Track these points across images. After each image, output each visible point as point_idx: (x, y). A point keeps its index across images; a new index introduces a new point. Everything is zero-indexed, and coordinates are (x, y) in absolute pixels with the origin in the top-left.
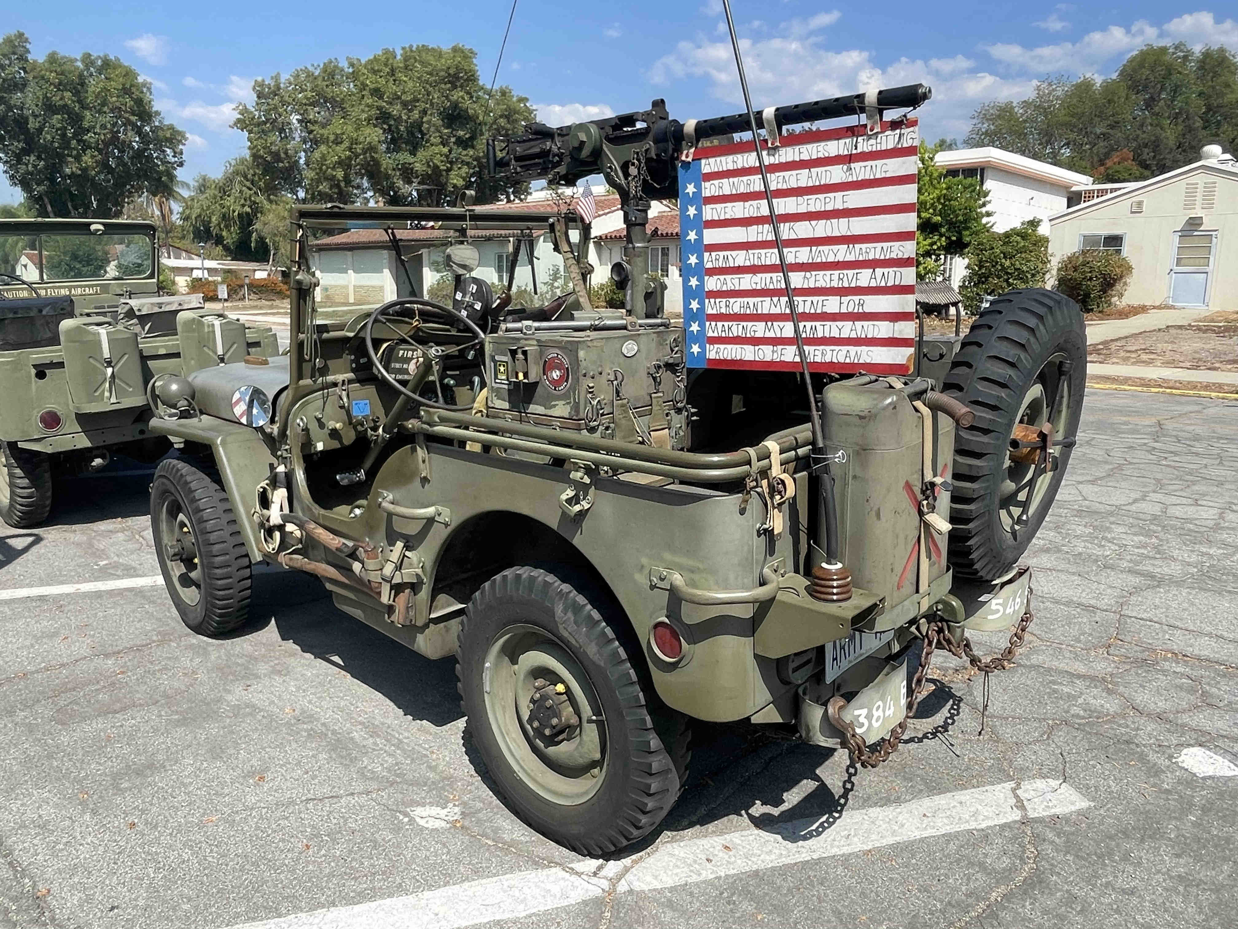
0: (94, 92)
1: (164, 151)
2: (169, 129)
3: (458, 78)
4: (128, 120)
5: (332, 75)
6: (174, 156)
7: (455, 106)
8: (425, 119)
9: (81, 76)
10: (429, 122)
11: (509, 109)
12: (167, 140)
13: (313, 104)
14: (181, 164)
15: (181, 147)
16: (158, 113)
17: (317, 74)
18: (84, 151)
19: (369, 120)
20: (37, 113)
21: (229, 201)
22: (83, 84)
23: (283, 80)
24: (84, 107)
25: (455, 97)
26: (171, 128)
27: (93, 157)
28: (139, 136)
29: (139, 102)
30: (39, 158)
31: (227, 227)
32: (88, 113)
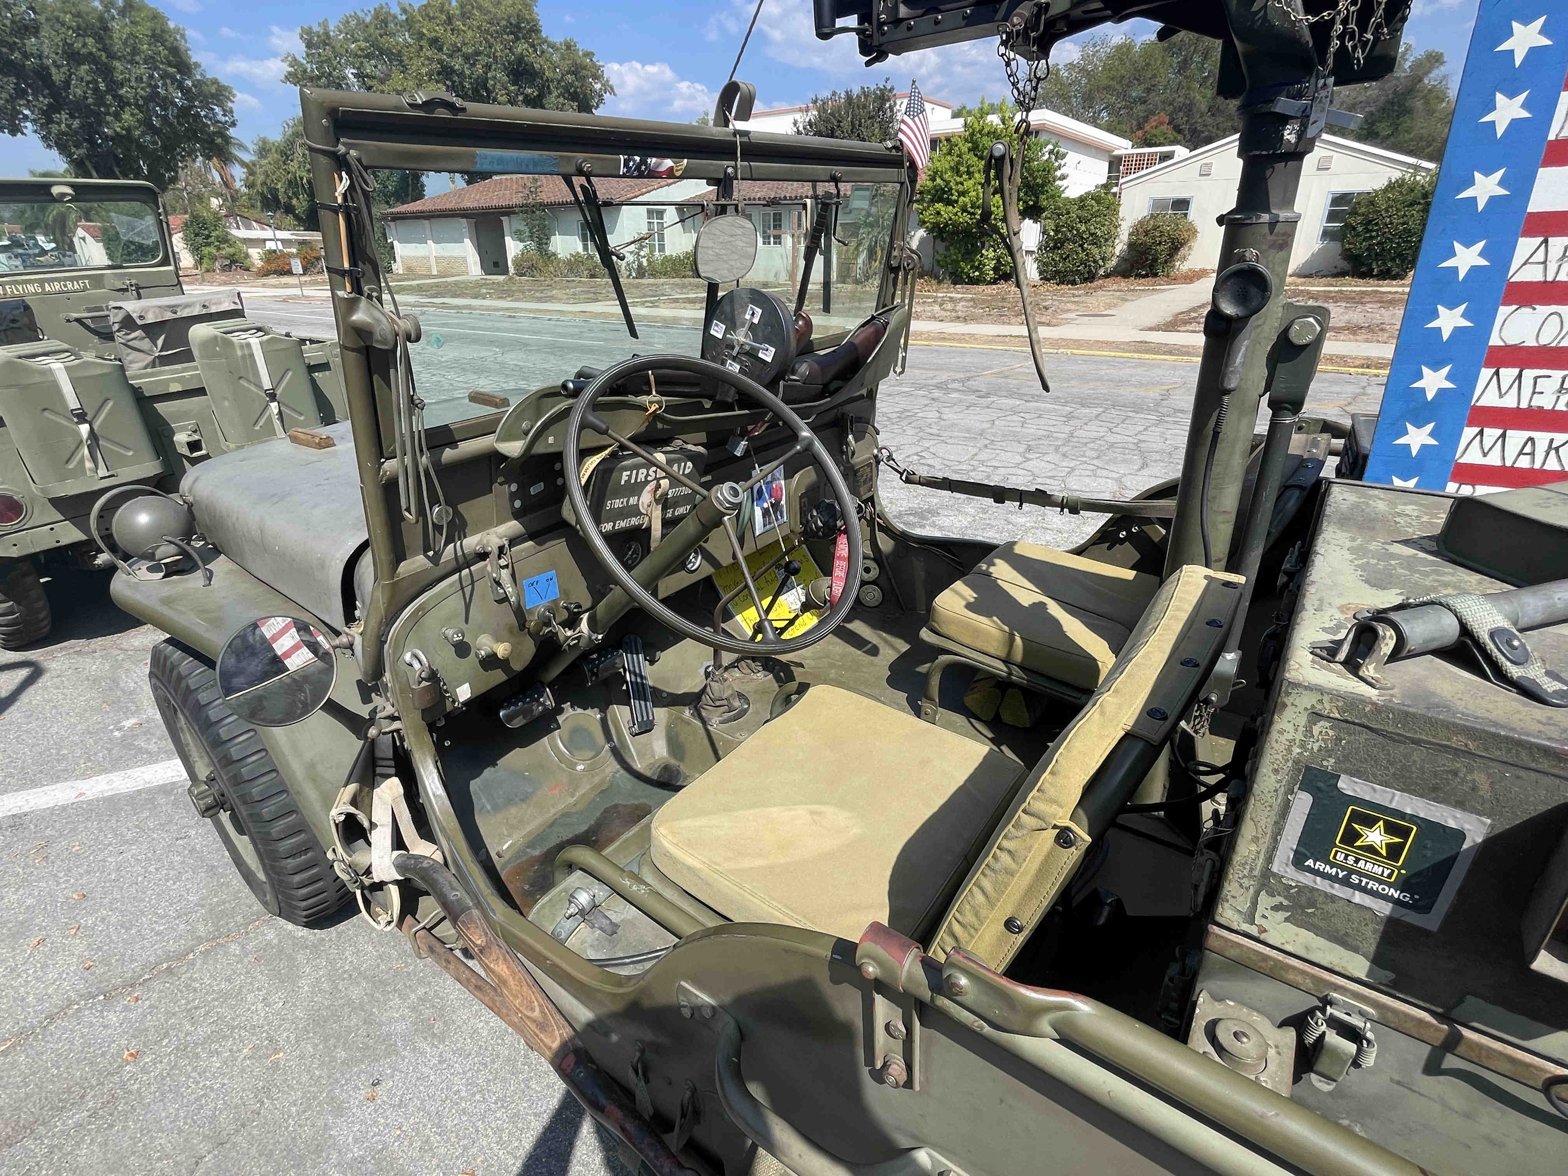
0: (120, 39)
1: (213, 109)
2: (213, 83)
3: (519, 28)
4: (165, 71)
5: (385, 22)
6: (224, 115)
7: (520, 59)
8: (489, 75)
9: (101, 18)
10: (495, 78)
11: (575, 64)
12: (213, 96)
13: (369, 56)
14: (233, 124)
15: (230, 104)
16: (197, 65)
17: (368, 20)
18: (122, 109)
19: (430, 74)
20: (59, 63)
21: (293, 166)
22: (106, 29)
23: (332, 28)
24: (112, 56)
25: (519, 50)
26: (215, 82)
27: (132, 115)
28: (182, 92)
29: (175, 51)
30: (72, 116)
31: (296, 195)
32: (117, 64)
